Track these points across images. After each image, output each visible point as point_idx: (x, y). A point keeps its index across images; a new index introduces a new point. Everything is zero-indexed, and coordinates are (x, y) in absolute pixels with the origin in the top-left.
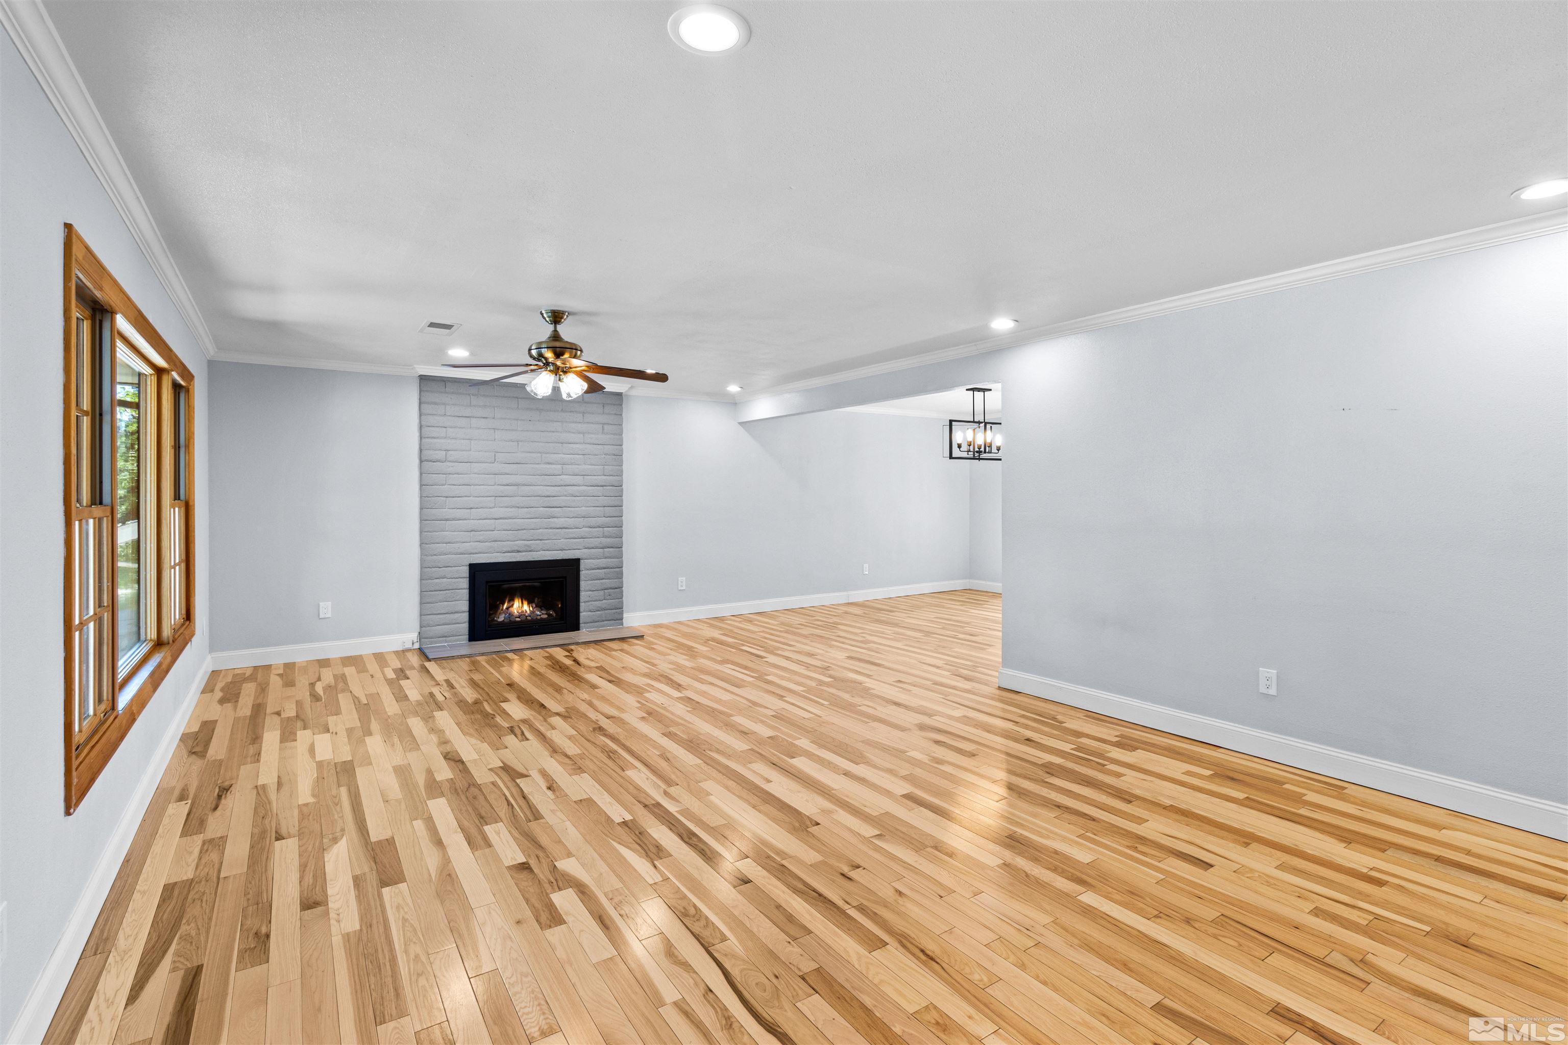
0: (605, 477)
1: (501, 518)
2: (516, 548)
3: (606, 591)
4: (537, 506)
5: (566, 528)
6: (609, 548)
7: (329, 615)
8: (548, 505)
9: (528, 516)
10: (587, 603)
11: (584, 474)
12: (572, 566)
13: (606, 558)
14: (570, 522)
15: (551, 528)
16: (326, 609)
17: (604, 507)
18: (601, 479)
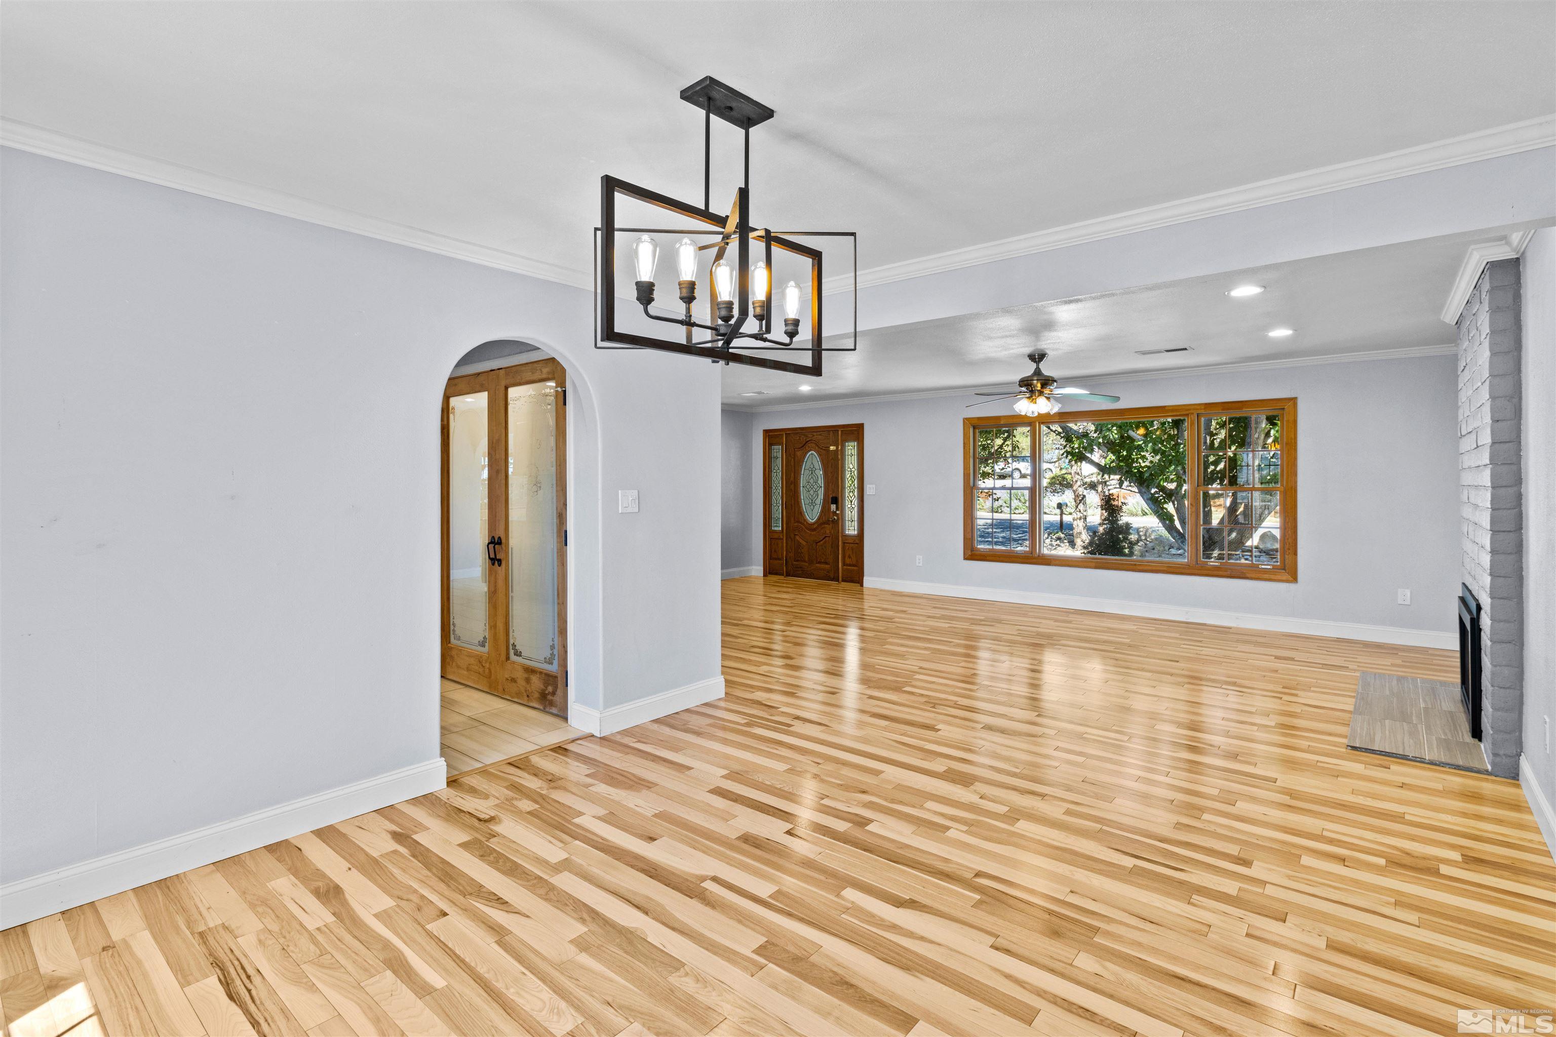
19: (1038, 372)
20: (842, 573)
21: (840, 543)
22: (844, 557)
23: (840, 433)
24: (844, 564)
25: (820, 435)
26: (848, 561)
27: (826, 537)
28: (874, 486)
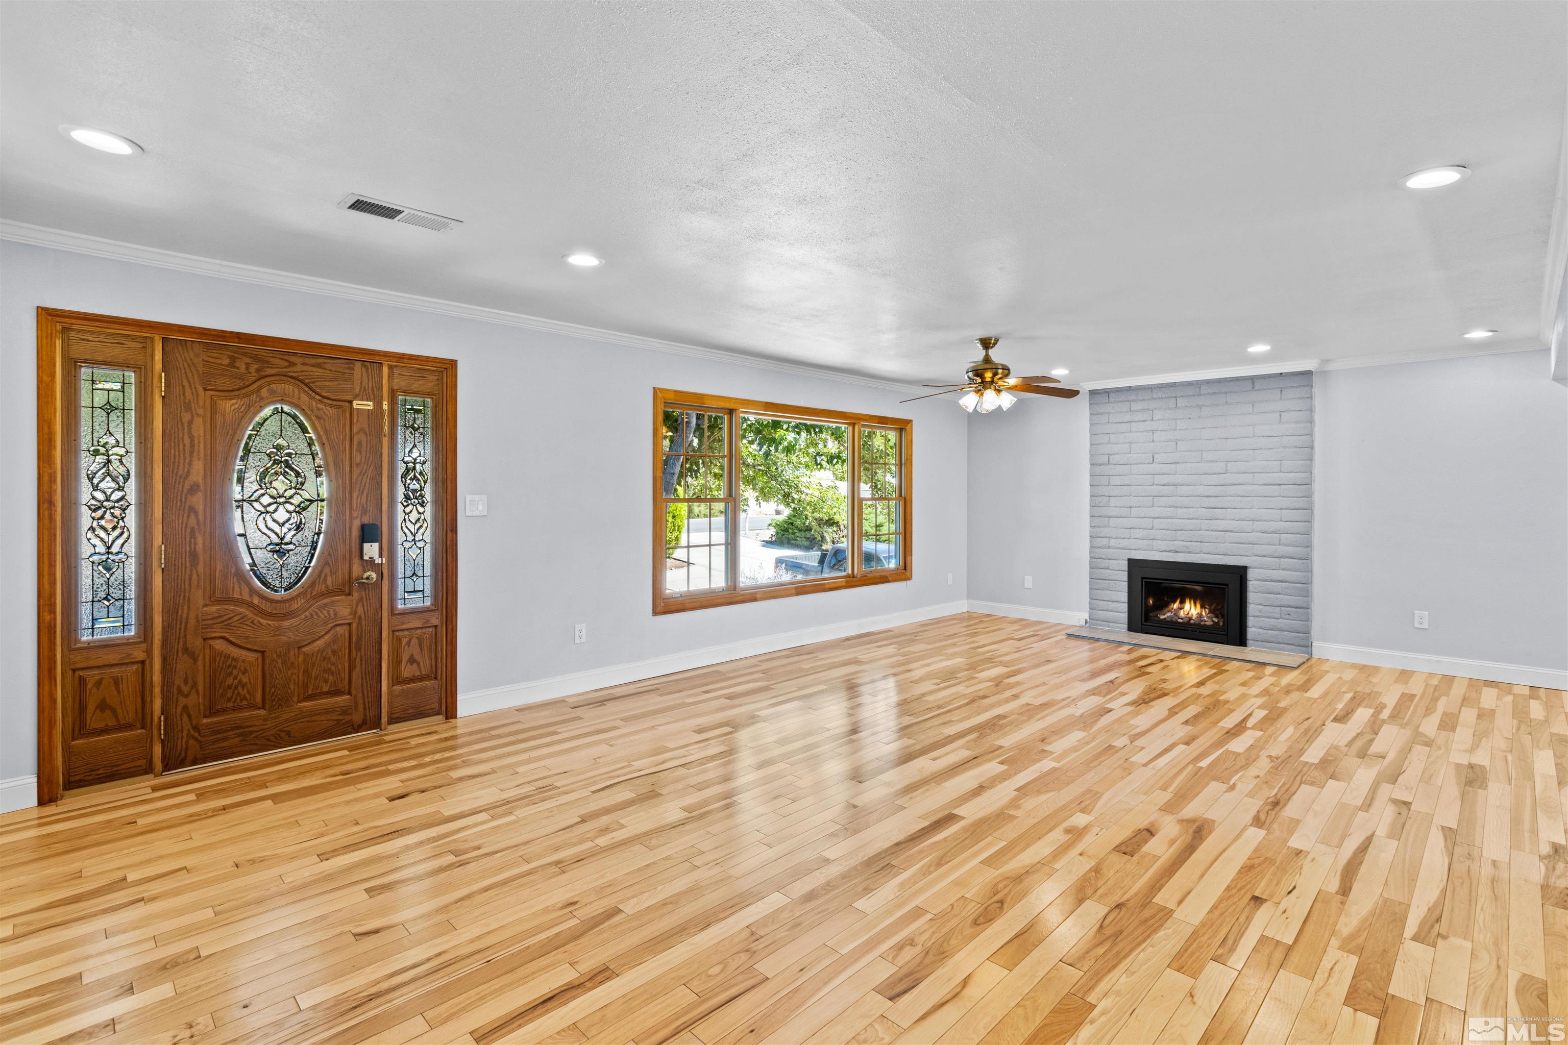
0: (1282, 474)
1: (1158, 518)
2: (1173, 548)
3: (1283, 608)
4: (1197, 506)
5: (1231, 531)
6: (1286, 557)
7: (1030, 586)
8: (1209, 506)
9: (1187, 517)
10: (1257, 619)
11: (1254, 471)
12: (1240, 574)
13: (1284, 569)
14: (1234, 525)
15: (1212, 530)
16: (1029, 582)
17: (1281, 509)
18: (1277, 477)
19: (987, 360)
20: (390, 703)
21: (385, 634)
22: (396, 661)
23: (385, 370)
24: (396, 680)
25: (319, 366)
26: (407, 671)
27: (337, 625)
28: (485, 497)
